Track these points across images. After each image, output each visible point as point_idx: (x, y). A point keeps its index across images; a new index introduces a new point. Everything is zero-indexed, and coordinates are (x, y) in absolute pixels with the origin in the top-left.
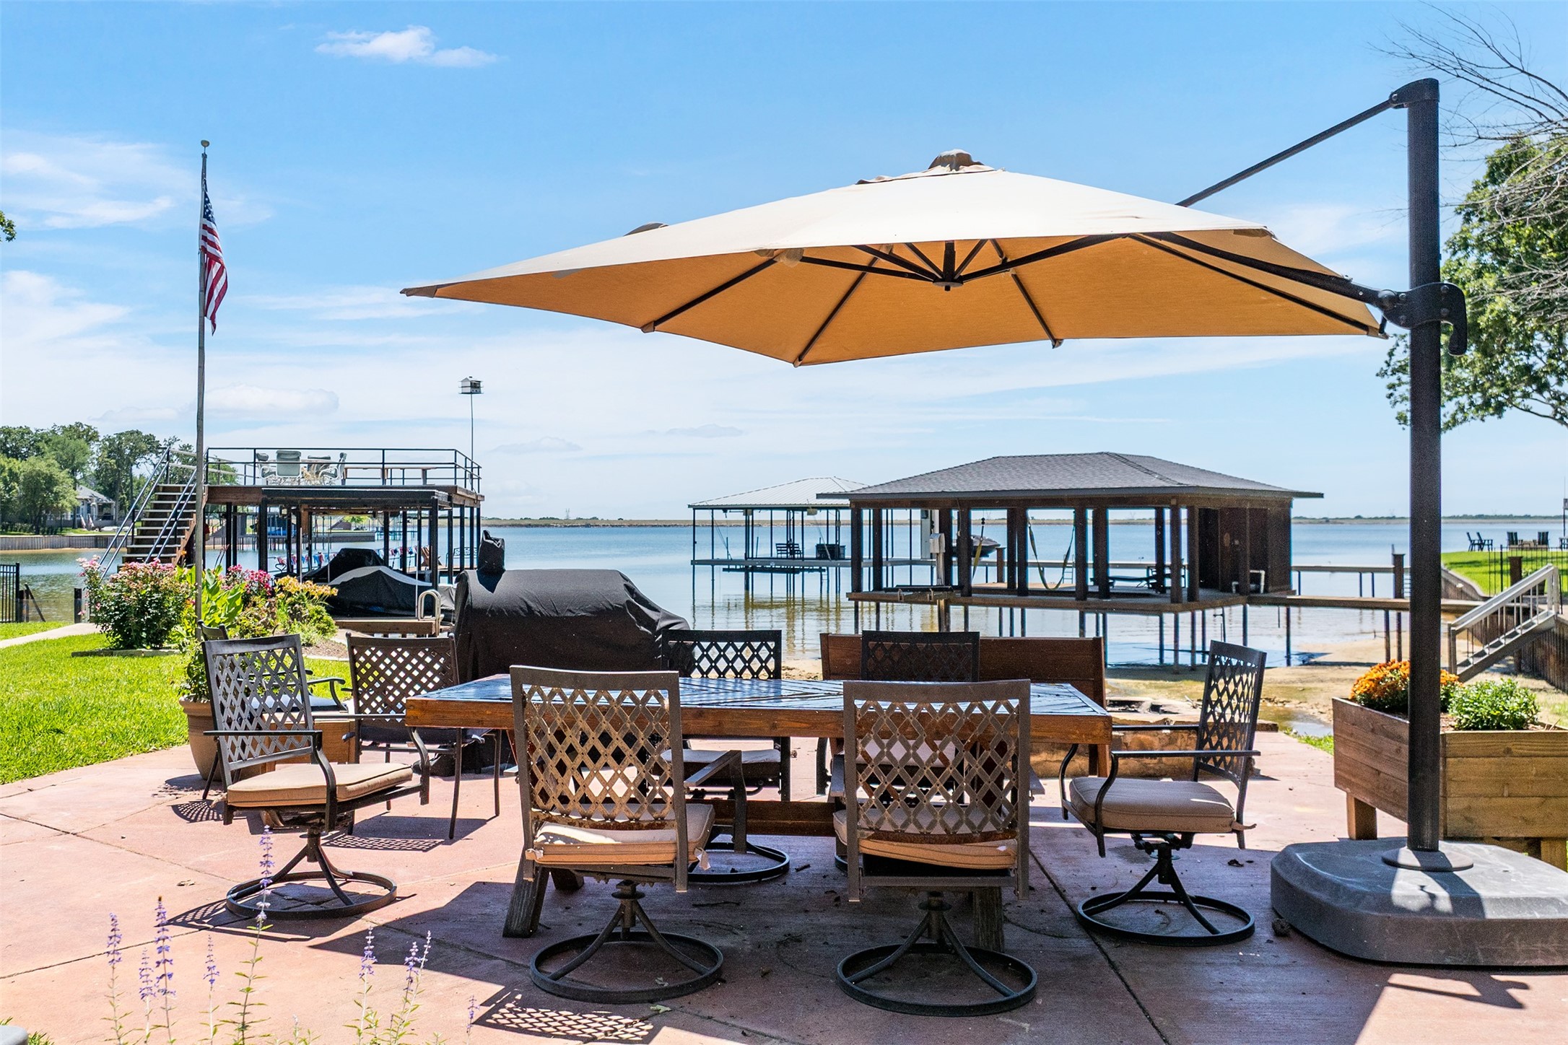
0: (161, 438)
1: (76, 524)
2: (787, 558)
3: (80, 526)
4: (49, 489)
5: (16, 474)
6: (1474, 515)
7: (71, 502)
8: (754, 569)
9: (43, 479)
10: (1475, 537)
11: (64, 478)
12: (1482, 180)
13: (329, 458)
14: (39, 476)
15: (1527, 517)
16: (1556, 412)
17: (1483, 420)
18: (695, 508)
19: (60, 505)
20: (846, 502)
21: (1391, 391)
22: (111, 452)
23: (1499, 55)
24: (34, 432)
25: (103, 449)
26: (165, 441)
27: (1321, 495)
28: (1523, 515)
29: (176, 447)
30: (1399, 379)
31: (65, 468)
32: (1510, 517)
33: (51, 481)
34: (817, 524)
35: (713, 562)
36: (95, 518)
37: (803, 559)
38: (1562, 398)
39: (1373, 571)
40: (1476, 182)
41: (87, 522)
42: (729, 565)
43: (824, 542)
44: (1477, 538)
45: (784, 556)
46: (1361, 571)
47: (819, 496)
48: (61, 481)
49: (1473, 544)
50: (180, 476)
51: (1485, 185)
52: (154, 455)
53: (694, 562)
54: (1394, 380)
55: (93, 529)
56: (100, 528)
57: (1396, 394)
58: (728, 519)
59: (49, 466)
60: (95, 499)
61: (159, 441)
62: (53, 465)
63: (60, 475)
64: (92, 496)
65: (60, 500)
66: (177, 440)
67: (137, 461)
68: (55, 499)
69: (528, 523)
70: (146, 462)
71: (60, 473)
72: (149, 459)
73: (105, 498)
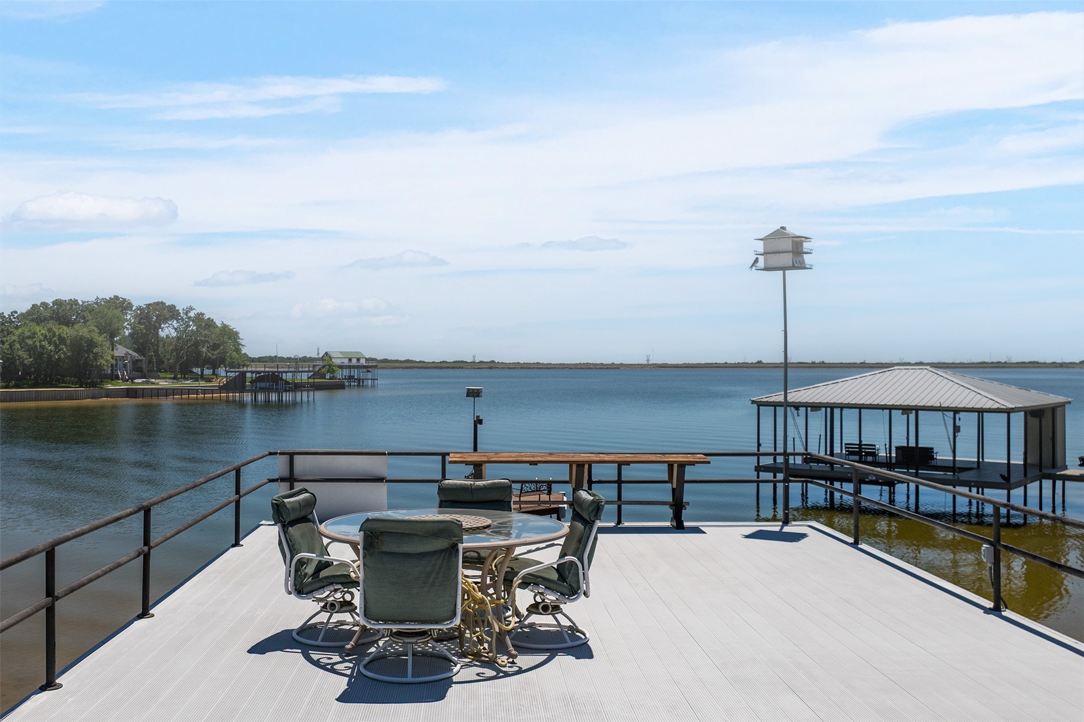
0: (180, 307)
1: (114, 377)
3: (117, 378)
4: (89, 351)
5: (64, 338)
7: (107, 361)
9: (86, 343)
11: (102, 341)
14: (82, 340)
19: (99, 363)
22: (142, 319)
24: (81, 303)
25: (136, 317)
26: (183, 310)
29: (192, 314)
31: (104, 332)
33: (91, 344)
36: (129, 372)
41: (123, 375)
48: (99, 344)
50: (195, 338)
52: (175, 321)
55: (128, 381)
56: (132, 379)
59: (90, 331)
60: (129, 356)
61: (179, 310)
62: (94, 331)
63: (100, 339)
64: (127, 354)
65: (99, 359)
66: (194, 309)
67: (162, 326)
68: (95, 359)
69: (446, 365)
70: (169, 327)
71: (100, 337)
72: (171, 324)
73: (137, 355)
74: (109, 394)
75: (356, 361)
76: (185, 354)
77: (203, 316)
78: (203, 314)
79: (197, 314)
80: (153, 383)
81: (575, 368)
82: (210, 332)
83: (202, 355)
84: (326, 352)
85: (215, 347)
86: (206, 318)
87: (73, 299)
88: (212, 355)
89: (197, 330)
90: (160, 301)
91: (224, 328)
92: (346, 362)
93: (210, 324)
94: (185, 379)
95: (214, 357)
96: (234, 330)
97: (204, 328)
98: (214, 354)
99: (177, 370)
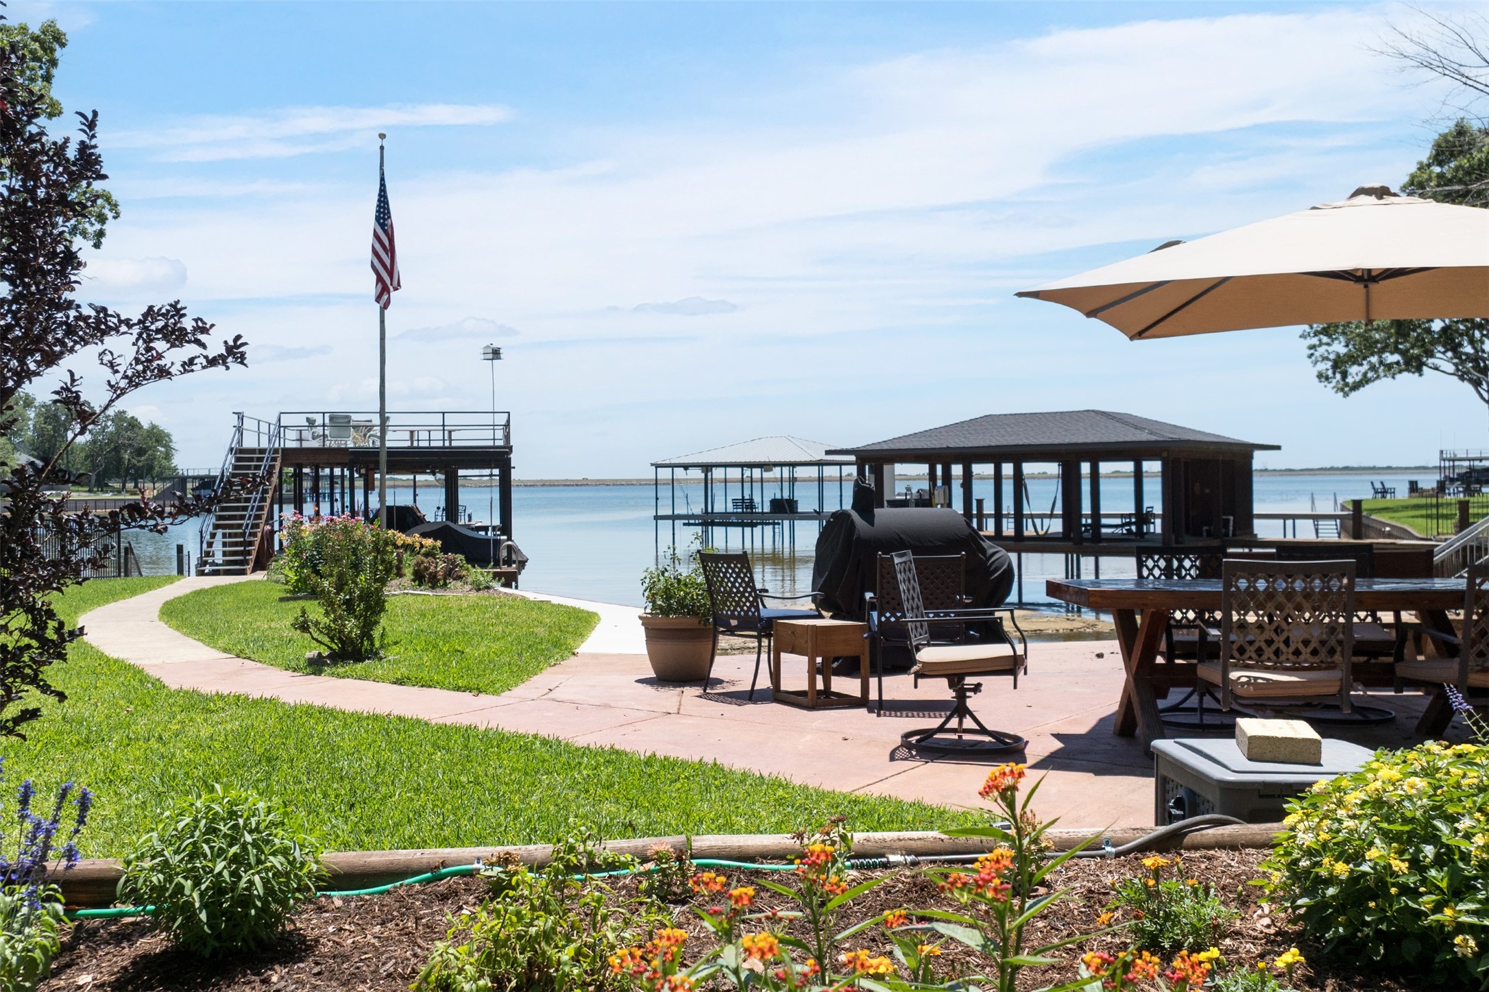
0: (95, 404)
2: (743, 512)
6: (1341, 466)
7: (11, 468)
8: (713, 524)
10: (1378, 486)
12: (1425, 161)
13: (371, 421)
15: (1389, 468)
16: (1458, 370)
17: (1393, 378)
18: (657, 466)
20: (852, 458)
21: (1312, 351)
22: (47, 417)
23: (1480, 55)
25: (40, 415)
27: (1278, 448)
28: (1385, 465)
30: (1320, 340)
32: (1374, 468)
34: (774, 480)
35: (674, 517)
37: (752, 513)
38: (1464, 357)
39: (1294, 517)
40: (1421, 163)
42: (689, 520)
43: (778, 496)
44: (1381, 486)
45: (740, 510)
46: (1285, 517)
47: (828, 452)
48: (1, 446)
49: (1376, 492)
50: (115, 441)
51: (1429, 166)
53: (657, 518)
54: (1315, 341)
57: (1317, 354)
58: (688, 477)
61: (94, 407)
64: (29, 460)
73: (40, 463)
76: (101, 462)
79: (117, 412)
82: (134, 434)
83: (124, 462)
85: (140, 452)
89: (118, 431)
91: (152, 430)
93: (134, 424)
94: (103, 491)
95: (141, 464)
96: (165, 431)
97: (127, 429)
98: (139, 461)
99: (93, 481)
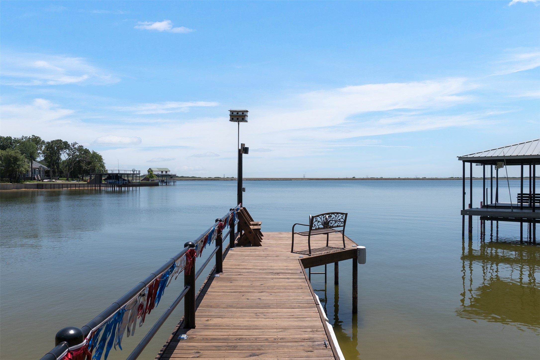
0: (70, 143)
1: (33, 179)
3: (35, 179)
4: (15, 163)
7: (25, 169)
9: (13, 159)
11: (23, 158)
14: (10, 157)
19: (20, 170)
22: (49, 148)
24: (13, 139)
25: (45, 147)
26: (72, 144)
29: (76, 146)
33: (16, 159)
36: (41, 176)
41: (38, 177)
48: (21, 159)
50: (78, 159)
52: (68, 150)
55: (40, 180)
56: (42, 180)
59: (15, 153)
60: (42, 168)
61: (69, 144)
62: (18, 152)
63: (21, 157)
64: (41, 167)
65: (20, 168)
66: (77, 144)
67: (61, 152)
68: (18, 168)
69: (211, 179)
70: (64, 153)
71: (22, 156)
72: (66, 152)
73: (47, 168)
74: (26, 187)
75: (165, 173)
76: (72, 167)
77: (82, 147)
78: (83, 146)
79: (79, 146)
80: (54, 182)
81: (271, 180)
82: (87, 155)
83: (83, 168)
84: (150, 168)
85: (89, 163)
86: (84, 149)
87: (9, 137)
88: (87, 168)
89: (79, 154)
90: (59, 139)
91: (94, 154)
92: (160, 173)
93: (87, 151)
94: (73, 180)
96: (99, 155)
97: (84, 154)
98: (88, 167)
99: (69, 176)
